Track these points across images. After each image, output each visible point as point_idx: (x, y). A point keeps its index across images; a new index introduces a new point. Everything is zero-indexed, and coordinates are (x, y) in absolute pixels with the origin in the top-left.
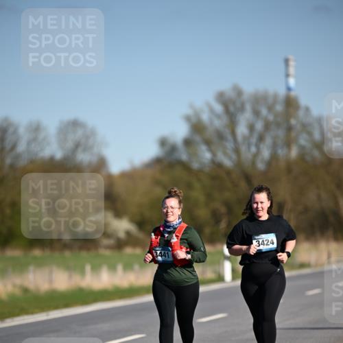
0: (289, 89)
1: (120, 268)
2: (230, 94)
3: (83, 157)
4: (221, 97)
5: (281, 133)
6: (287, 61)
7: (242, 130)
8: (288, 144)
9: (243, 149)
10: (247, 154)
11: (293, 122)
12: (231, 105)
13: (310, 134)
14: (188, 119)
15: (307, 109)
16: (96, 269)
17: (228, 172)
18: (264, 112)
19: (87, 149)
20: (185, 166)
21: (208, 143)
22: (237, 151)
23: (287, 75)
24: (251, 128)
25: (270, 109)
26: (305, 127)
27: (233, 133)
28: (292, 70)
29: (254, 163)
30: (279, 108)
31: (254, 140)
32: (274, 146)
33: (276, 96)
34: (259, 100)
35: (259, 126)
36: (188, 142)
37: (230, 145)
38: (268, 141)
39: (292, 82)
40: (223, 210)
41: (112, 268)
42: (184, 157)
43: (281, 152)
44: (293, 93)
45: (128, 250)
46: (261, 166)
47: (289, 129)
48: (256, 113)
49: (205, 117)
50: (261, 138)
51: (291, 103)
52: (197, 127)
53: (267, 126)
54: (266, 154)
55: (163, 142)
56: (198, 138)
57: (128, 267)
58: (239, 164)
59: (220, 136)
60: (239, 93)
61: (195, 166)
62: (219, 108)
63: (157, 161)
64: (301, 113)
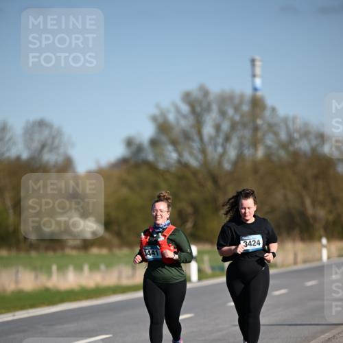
0: (255, 89)
1: (86, 268)
2: (197, 94)
3: (49, 157)
4: (187, 97)
5: (247, 133)
6: (253, 61)
7: (208, 130)
8: (255, 144)
9: (210, 149)
10: (213, 154)
11: (259, 122)
12: (197, 105)
13: (276, 134)
14: (154, 119)
15: (274, 109)
16: (62, 269)
18: (231, 112)
19: (53, 149)
20: (152, 167)
21: (174, 143)
22: (203, 151)
23: (254, 76)
24: (218, 128)
25: (237, 109)
26: (272, 127)
27: (200, 133)
28: (258, 71)
29: (220, 163)
30: (246, 108)
31: (220, 140)
32: (241, 146)
33: (242, 96)
34: (226, 100)
35: (226, 126)
36: (154, 143)
37: (196, 145)
38: (235, 141)
39: (258, 82)
40: (189, 210)
41: (79, 268)
42: (151, 157)
43: (247, 152)
44: (259, 94)
45: (95, 251)
46: (227, 166)
47: (256, 129)
48: (223, 113)
49: (171, 117)
50: (227, 139)
51: (257, 103)
52: (163, 127)
53: (234, 126)
54: (232, 153)
55: (129, 143)
56: (164, 138)
57: (94, 267)
58: (205, 164)
59: (187, 136)
60: (206, 93)
61: (161, 166)
62: (185, 108)
63: (124, 161)
64: (267, 113)
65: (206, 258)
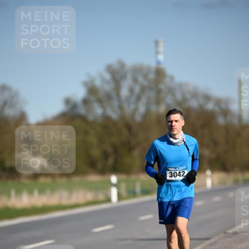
0: (158, 63)
1: (36, 192)
2: (116, 66)
3: (9, 112)
4: (110, 69)
5: (152, 94)
6: (157, 43)
7: (124, 92)
8: (158, 102)
9: (126, 106)
10: (129, 109)
11: (162, 86)
12: (117, 74)
13: (174, 95)
14: (85, 84)
15: (172, 78)
16: (19, 193)
17: (115, 123)
18: (141, 79)
19: (12, 106)
20: (83, 119)
21: (100, 101)
22: (121, 107)
23: (157, 53)
24: (131, 90)
25: (145, 76)
26: (171, 91)
27: (118, 94)
28: (161, 49)
29: (133, 116)
30: (152, 76)
31: (134, 99)
32: (148, 104)
33: (149, 68)
34: (137, 70)
35: (137, 89)
36: (85, 101)
37: (115, 103)
38: (144, 100)
39: (161, 57)
40: (110, 149)
41: (31, 192)
42: (82, 111)
43: (153, 108)
44: (163, 66)
45: (42, 180)
46: (138, 118)
47: (159, 91)
48: (135, 80)
49: (98, 83)
50: (138, 98)
51: (160, 73)
52: (92, 90)
53: (143, 89)
54: (142, 109)
55: (67, 101)
56: (92, 98)
57: (42, 191)
58: (122, 117)
59: (109, 97)
60: (122, 65)
61: (91, 118)
62: (108, 76)
63: (63, 115)
64: (167, 81)
65: (123, 186)
